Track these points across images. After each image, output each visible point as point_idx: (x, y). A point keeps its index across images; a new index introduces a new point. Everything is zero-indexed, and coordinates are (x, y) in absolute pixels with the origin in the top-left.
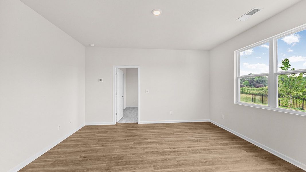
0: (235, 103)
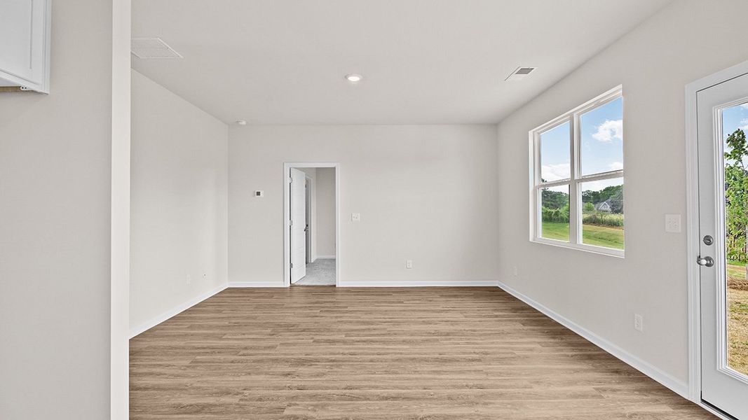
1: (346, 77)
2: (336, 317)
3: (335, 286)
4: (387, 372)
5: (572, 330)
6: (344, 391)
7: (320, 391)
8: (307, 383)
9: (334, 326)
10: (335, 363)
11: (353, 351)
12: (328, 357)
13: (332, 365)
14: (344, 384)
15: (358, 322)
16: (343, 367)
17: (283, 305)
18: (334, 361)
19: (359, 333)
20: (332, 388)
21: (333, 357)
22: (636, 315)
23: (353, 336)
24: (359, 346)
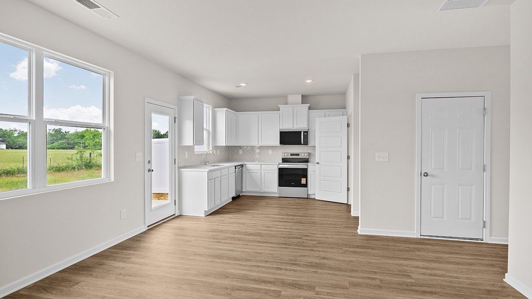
4: (261, 253)
5: (47, 276)
6: (289, 247)
7: (302, 248)
8: (310, 252)
10: (293, 262)
11: (278, 272)
12: (298, 268)
13: (295, 261)
14: (289, 250)
16: (288, 259)
18: (294, 264)
20: (295, 249)
21: (294, 268)
22: (122, 211)
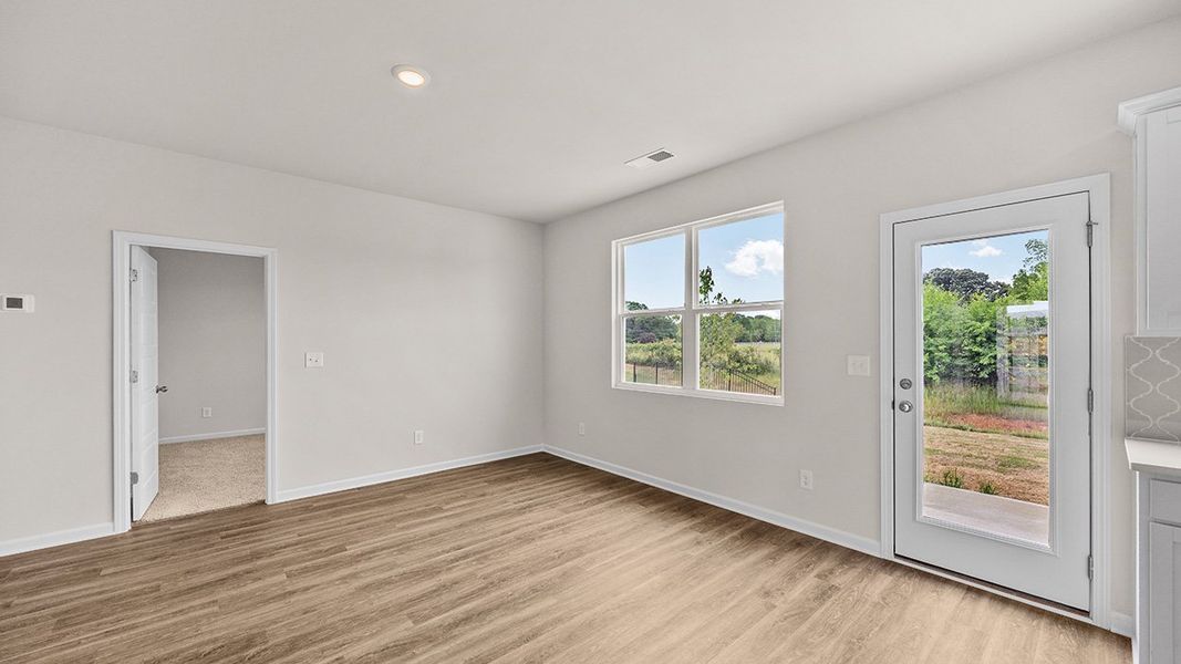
0: (613, 386)
1: (394, 71)
2: (344, 579)
3: (263, 502)
9: (362, 605)
15: (404, 577)
17: (158, 588)
19: (434, 602)
22: (802, 471)
23: (429, 617)
24: (469, 636)
